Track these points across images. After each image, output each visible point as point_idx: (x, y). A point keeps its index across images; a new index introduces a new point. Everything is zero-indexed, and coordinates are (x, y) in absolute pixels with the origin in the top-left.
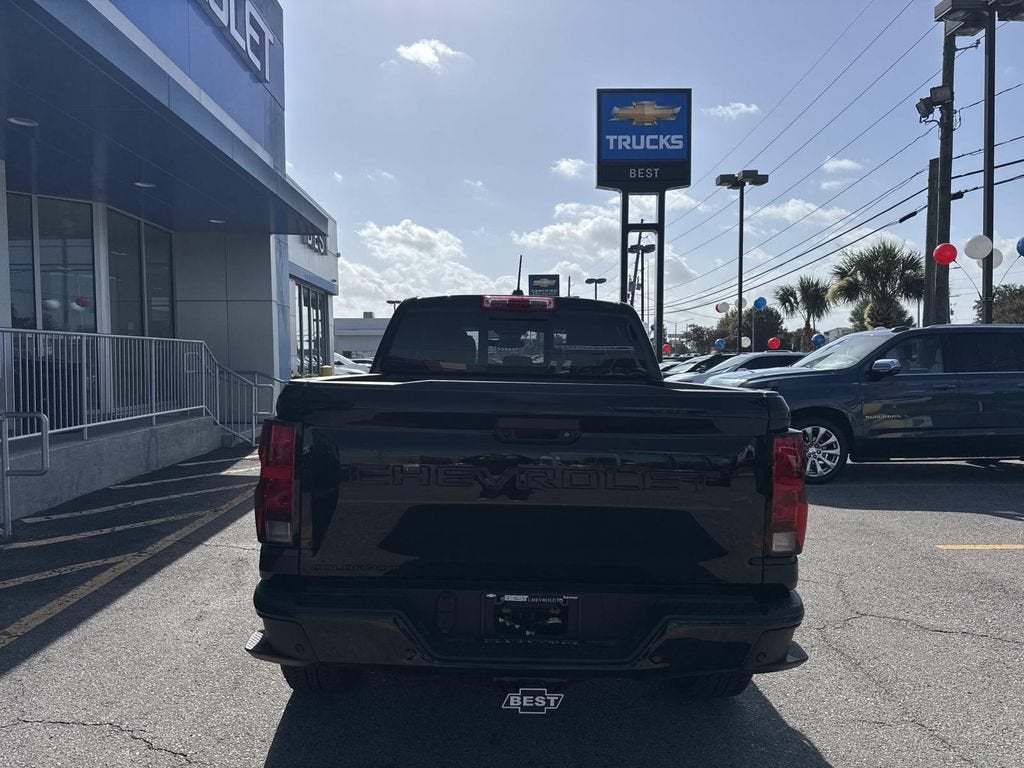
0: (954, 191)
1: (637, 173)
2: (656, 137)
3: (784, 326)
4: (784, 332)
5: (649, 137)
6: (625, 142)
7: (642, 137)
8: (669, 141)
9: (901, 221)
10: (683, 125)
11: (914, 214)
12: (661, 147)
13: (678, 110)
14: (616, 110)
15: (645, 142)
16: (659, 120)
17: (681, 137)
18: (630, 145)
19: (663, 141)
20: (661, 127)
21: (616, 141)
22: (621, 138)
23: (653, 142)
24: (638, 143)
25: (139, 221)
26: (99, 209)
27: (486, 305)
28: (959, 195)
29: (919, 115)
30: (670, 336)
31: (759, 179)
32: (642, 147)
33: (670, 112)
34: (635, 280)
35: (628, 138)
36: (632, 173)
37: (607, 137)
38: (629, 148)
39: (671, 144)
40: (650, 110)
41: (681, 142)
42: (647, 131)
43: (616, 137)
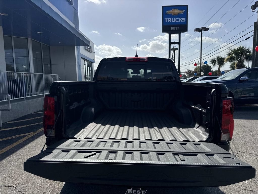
1: (173, 28)
2: (178, 18)
3: (212, 70)
4: (212, 72)
5: (176, 19)
6: (170, 20)
7: (174, 19)
8: (182, 19)
9: (246, 40)
10: (185, 15)
11: (249, 38)
12: (180, 21)
13: (184, 11)
14: (167, 11)
15: (175, 20)
16: (179, 14)
17: (185, 18)
18: (171, 21)
19: (180, 20)
20: (180, 16)
21: (167, 20)
22: (169, 19)
23: (178, 20)
24: (173, 20)
25: (41, 43)
26: (30, 40)
27: (127, 60)
29: (252, 10)
30: (182, 73)
31: (206, 29)
32: (174, 21)
33: (182, 11)
34: (172, 58)
35: (170, 19)
36: (172, 28)
37: (165, 19)
38: (171, 22)
39: (182, 20)
40: (176, 11)
41: (185, 20)
42: (176, 17)
43: (167, 19)
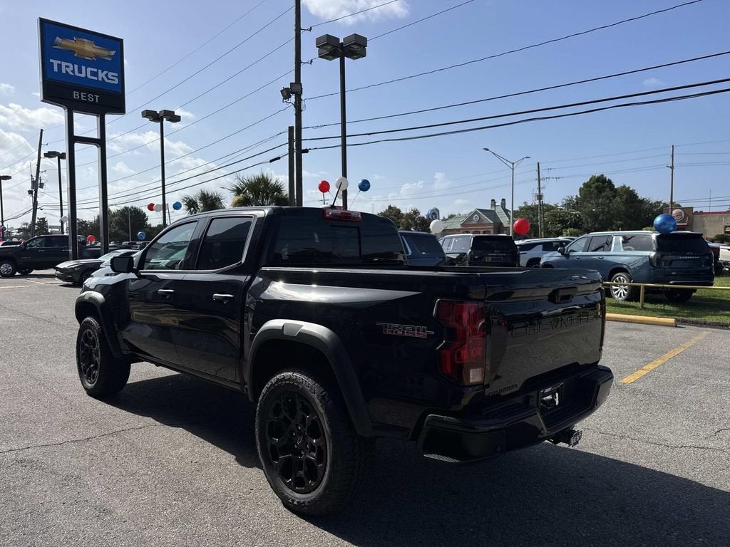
0: (303, 148)
1: (80, 95)
2: (95, 70)
5: (89, 69)
6: (68, 68)
7: (83, 68)
8: (106, 75)
9: (271, 161)
10: (117, 65)
11: (279, 158)
12: (100, 79)
13: (113, 53)
14: (58, 39)
15: (86, 72)
16: (97, 57)
17: (117, 75)
18: (73, 71)
19: (102, 75)
20: (99, 63)
21: (59, 66)
22: (64, 64)
23: (93, 73)
24: (80, 71)
28: (306, 151)
29: (282, 97)
31: (175, 119)
32: (83, 75)
33: (106, 53)
34: (37, 179)
35: (70, 65)
36: (76, 95)
37: (51, 61)
38: (71, 74)
39: (108, 79)
40: (89, 48)
41: (116, 79)
42: (88, 64)
43: (59, 62)
